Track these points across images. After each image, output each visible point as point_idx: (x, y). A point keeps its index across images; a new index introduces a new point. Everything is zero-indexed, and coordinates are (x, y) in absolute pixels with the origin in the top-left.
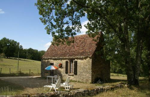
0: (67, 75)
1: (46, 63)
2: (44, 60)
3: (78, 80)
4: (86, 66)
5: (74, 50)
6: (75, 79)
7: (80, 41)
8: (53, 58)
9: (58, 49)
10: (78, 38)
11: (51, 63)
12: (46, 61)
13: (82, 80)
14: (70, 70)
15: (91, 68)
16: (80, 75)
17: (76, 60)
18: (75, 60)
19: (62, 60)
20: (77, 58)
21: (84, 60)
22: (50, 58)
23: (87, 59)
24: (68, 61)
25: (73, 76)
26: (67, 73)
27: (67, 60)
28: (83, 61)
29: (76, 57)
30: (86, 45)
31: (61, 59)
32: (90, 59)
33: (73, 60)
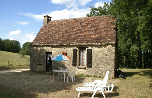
0: (75, 68)
1: (39, 51)
2: (35, 48)
3: (93, 74)
4: (106, 55)
5: (83, 35)
6: (88, 73)
7: (88, 24)
8: (52, 44)
9: (55, 33)
10: (83, 20)
11: (47, 51)
12: (39, 48)
13: (100, 74)
14: (80, 62)
15: (114, 59)
16: (96, 67)
17: (90, 48)
18: (88, 47)
19: (67, 48)
20: (92, 46)
21: (103, 48)
22: (45, 44)
23: (107, 47)
24: (77, 49)
25: (85, 69)
26: (75, 65)
27: (75, 48)
28: (101, 49)
29: (90, 44)
30: (99, 29)
31: (66, 46)
32: (113, 47)
33: (86, 47)
